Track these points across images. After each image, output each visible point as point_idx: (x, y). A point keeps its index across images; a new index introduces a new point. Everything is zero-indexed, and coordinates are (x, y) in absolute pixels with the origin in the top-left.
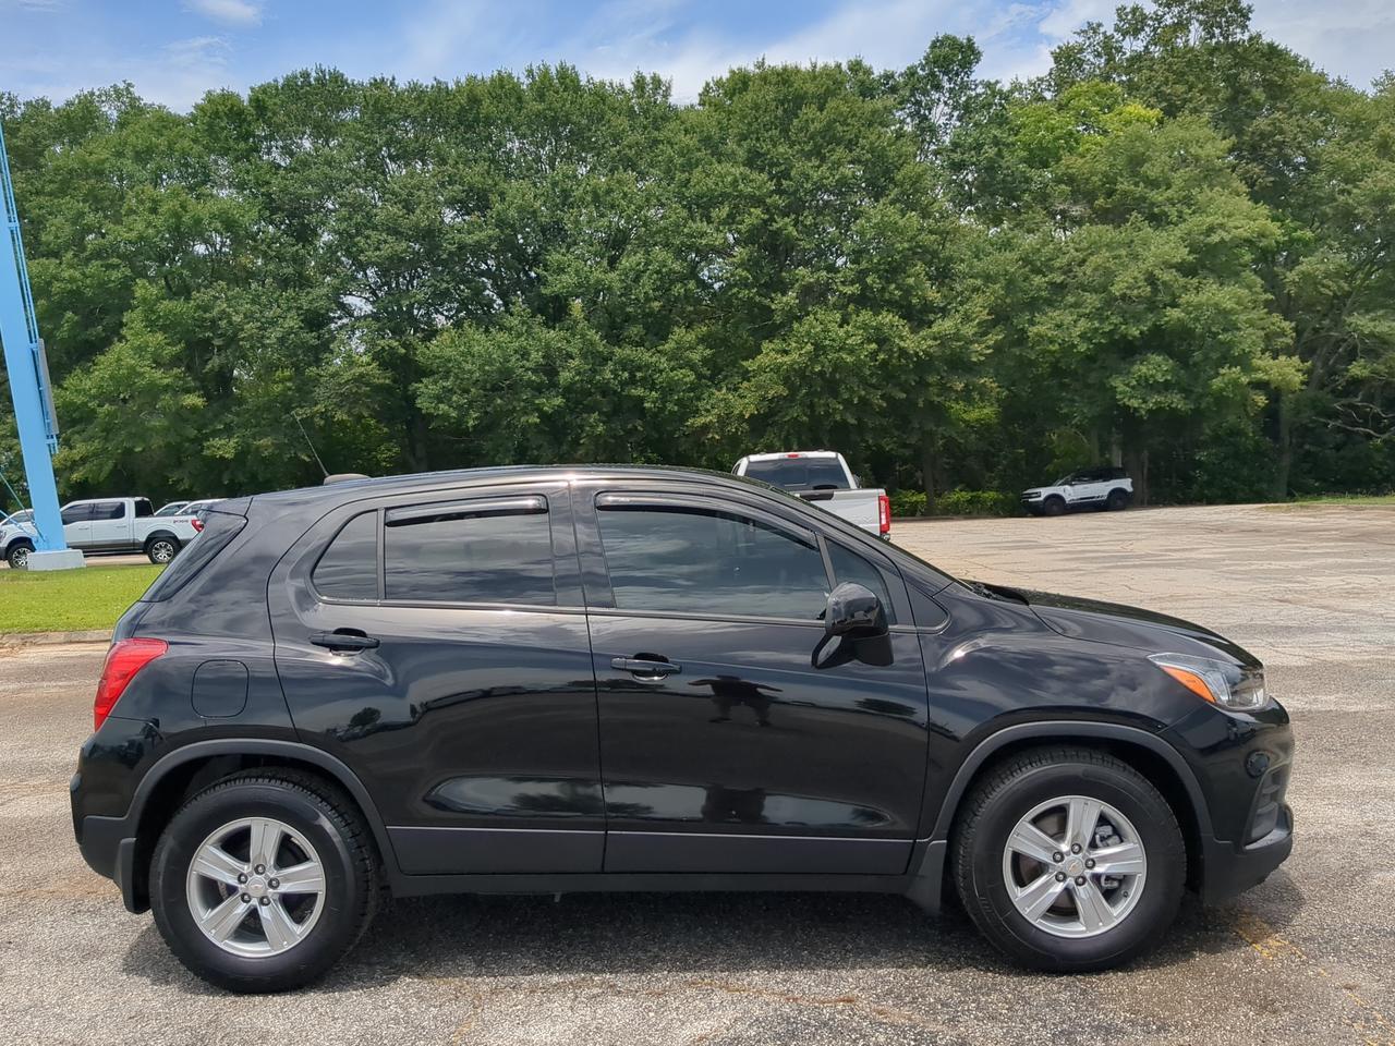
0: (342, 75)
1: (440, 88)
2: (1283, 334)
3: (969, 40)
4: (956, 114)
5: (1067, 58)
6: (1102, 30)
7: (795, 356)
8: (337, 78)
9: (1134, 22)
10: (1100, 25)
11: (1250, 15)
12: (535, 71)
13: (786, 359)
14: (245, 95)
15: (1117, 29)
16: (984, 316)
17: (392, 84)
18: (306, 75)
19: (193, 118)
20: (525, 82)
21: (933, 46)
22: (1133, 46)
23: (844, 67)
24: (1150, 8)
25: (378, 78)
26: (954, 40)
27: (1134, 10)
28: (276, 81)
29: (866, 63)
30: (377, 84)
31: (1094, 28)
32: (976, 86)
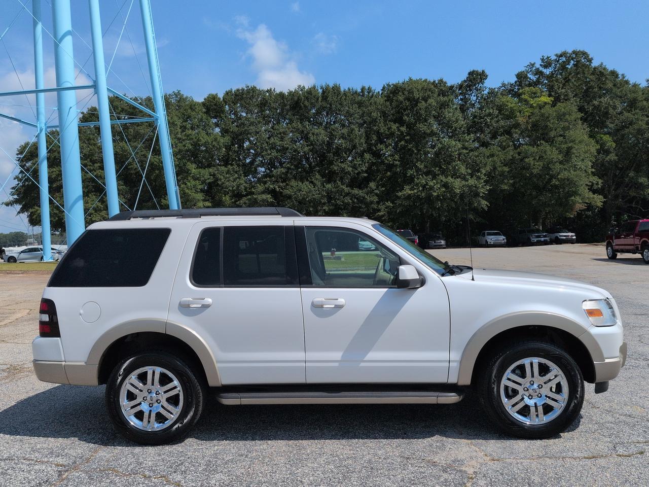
0: (256, 88)
1: (290, 93)
2: (597, 184)
3: (483, 71)
4: (478, 101)
5: (521, 77)
6: (535, 65)
7: (416, 191)
8: (254, 89)
9: (547, 63)
10: (534, 63)
11: (592, 61)
12: (324, 85)
13: (412, 192)
14: (221, 96)
15: (541, 65)
16: (485, 178)
17: (274, 91)
18: (243, 90)
19: (204, 104)
20: (320, 91)
21: (469, 74)
22: (547, 71)
23: (437, 82)
24: (553, 58)
25: (269, 89)
26: (477, 72)
27: (548, 57)
28: (231, 89)
29: (444, 80)
30: (268, 91)
31: (533, 65)
32: (486, 88)
